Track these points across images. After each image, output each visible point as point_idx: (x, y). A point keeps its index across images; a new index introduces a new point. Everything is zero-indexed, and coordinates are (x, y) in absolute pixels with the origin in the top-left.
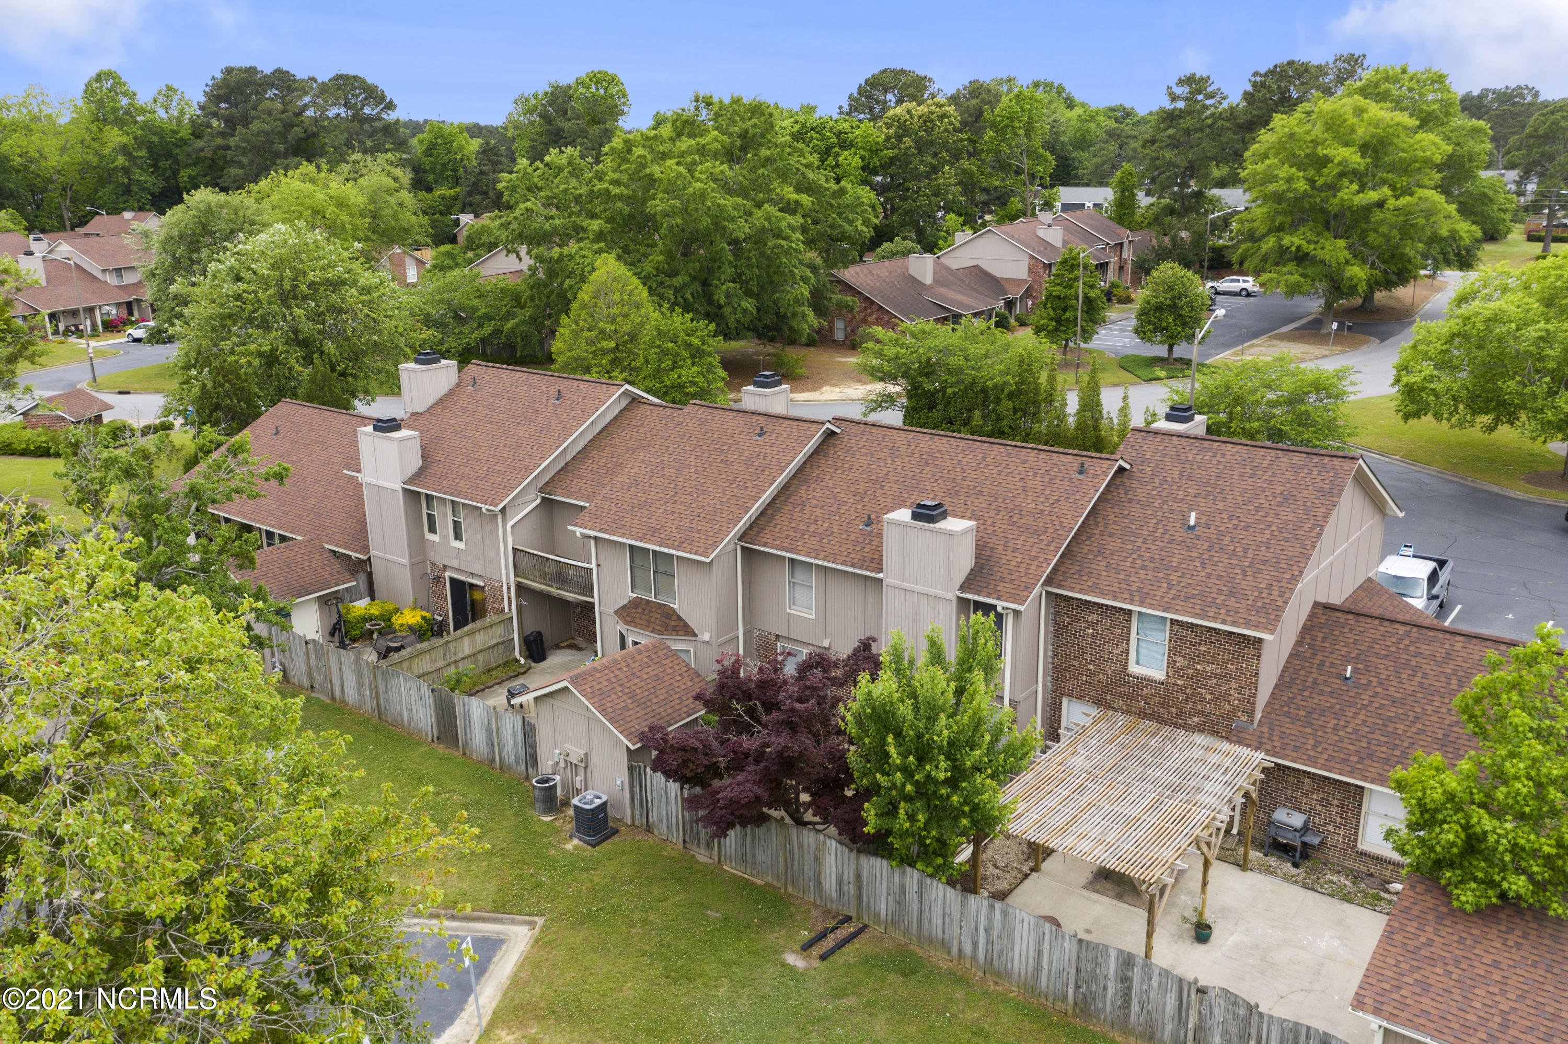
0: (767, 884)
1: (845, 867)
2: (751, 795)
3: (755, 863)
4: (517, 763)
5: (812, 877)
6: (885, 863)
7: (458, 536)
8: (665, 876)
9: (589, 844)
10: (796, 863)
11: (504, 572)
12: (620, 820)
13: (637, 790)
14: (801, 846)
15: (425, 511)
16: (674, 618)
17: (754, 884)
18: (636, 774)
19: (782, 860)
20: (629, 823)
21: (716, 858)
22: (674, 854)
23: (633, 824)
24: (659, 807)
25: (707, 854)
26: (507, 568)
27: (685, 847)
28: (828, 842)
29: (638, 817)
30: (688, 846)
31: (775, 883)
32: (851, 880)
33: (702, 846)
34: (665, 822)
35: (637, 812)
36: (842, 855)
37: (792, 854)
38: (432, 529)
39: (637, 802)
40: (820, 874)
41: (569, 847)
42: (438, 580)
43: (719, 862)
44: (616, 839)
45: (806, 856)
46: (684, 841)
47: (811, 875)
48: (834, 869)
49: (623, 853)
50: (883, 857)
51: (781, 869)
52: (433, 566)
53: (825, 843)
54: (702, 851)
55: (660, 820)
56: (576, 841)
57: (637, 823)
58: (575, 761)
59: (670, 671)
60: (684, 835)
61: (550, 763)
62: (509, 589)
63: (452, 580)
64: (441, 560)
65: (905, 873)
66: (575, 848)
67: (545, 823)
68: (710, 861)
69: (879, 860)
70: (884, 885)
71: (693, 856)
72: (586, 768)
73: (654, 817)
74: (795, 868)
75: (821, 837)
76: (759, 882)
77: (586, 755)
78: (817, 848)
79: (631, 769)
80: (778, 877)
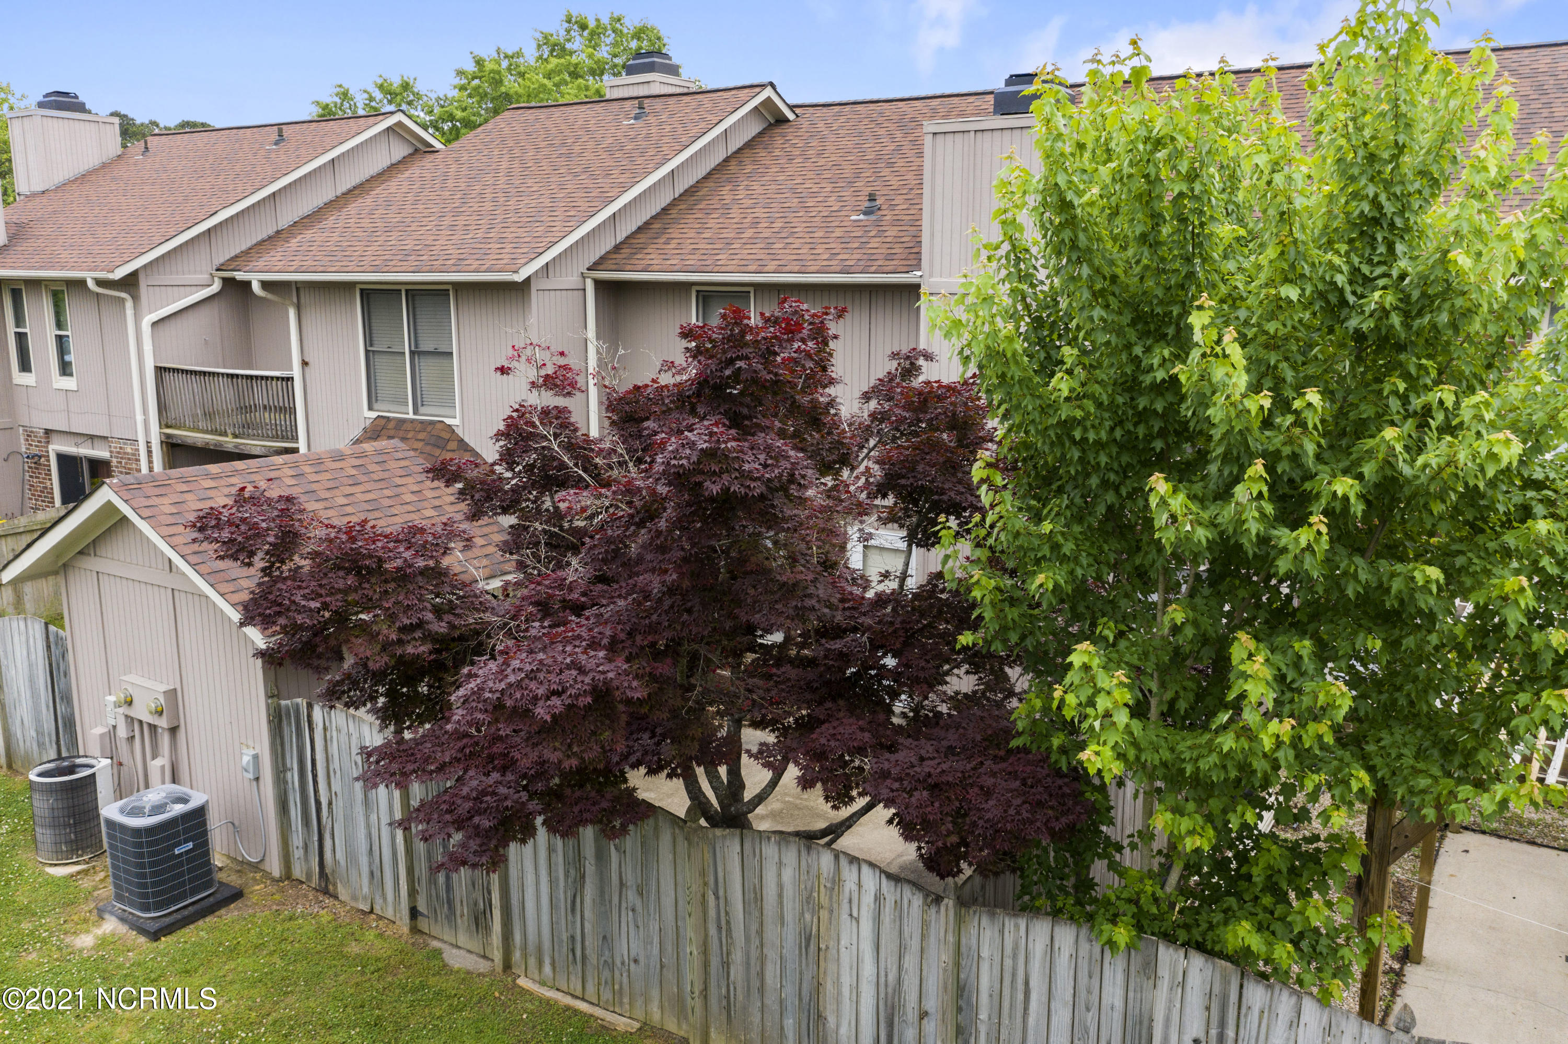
0: (646, 1029)
1: (911, 962)
2: (581, 684)
3: (610, 965)
4: (40, 745)
5: (792, 1001)
6: (1066, 935)
7: (65, 369)
8: (334, 1015)
9: (142, 931)
10: (738, 957)
11: (139, 418)
12: (256, 867)
13: (293, 777)
14: (754, 898)
15: (11, 329)
16: (453, 445)
17: (605, 1029)
18: (289, 732)
19: (692, 949)
20: (276, 872)
21: (497, 956)
22: (382, 949)
23: (288, 875)
24: (349, 819)
25: (475, 946)
26: (145, 412)
27: (415, 930)
28: (849, 875)
29: (298, 853)
30: (423, 924)
31: (671, 1026)
32: (931, 1005)
33: (463, 922)
34: (364, 860)
35: (297, 840)
36: (900, 918)
37: (724, 927)
38: (25, 366)
39: (295, 813)
40: (818, 986)
41: (85, 941)
42: (37, 461)
43: (507, 966)
44: (229, 915)
45: (771, 932)
46: (414, 913)
47: (790, 991)
48: (868, 969)
49: (233, 951)
50: (1056, 914)
51: (692, 975)
52: (29, 435)
53: (837, 881)
54: (463, 939)
55: (351, 855)
56: (111, 925)
57: (298, 872)
58: (147, 718)
59: (409, 498)
60: (412, 893)
61: (100, 730)
62: (150, 452)
63: (63, 459)
64: (41, 421)
65: (1150, 969)
66: (103, 942)
67: (53, 880)
68: (483, 966)
69: (1041, 929)
70: (1061, 1017)
71: (438, 953)
72: (173, 730)
73: (336, 853)
74: (737, 972)
75: (826, 860)
76: (622, 1023)
77: (172, 695)
78: (809, 902)
79: (277, 720)
80: (680, 1009)
